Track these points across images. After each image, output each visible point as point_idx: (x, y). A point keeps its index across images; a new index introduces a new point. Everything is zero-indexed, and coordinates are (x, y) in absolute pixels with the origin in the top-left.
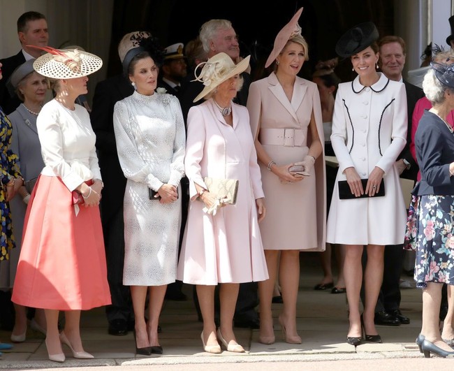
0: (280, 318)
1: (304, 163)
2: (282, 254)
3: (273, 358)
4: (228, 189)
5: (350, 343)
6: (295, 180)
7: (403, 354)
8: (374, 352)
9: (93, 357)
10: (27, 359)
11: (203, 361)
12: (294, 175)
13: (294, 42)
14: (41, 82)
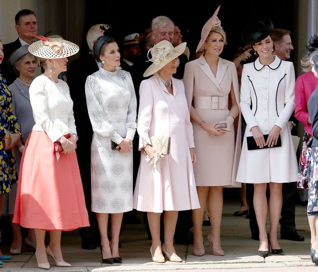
0: (208, 237)
1: (226, 122)
2: (210, 190)
3: (204, 266)
4: (163, 144)
5: (260, 255)
6: (220, 135)
7: (299, 263)
8: (278, 262)
9: (70, 265)
10: (22, 267)
11: (151, 269)
12: (219, 131)
13: (215, 32)
14: (31, 62)
